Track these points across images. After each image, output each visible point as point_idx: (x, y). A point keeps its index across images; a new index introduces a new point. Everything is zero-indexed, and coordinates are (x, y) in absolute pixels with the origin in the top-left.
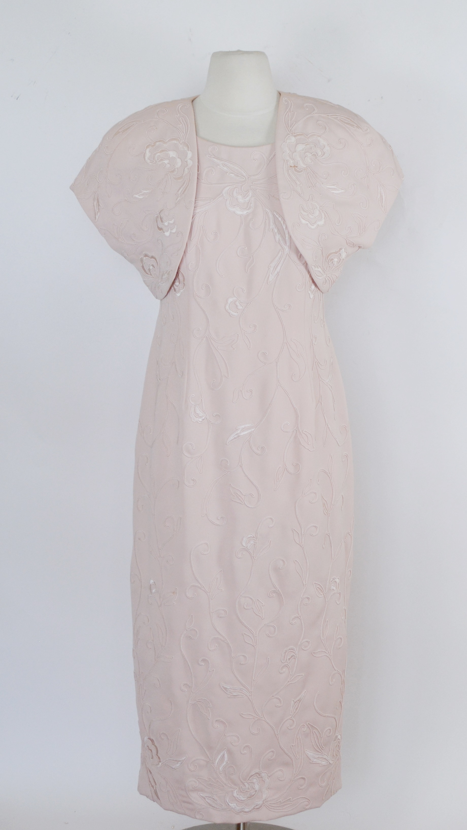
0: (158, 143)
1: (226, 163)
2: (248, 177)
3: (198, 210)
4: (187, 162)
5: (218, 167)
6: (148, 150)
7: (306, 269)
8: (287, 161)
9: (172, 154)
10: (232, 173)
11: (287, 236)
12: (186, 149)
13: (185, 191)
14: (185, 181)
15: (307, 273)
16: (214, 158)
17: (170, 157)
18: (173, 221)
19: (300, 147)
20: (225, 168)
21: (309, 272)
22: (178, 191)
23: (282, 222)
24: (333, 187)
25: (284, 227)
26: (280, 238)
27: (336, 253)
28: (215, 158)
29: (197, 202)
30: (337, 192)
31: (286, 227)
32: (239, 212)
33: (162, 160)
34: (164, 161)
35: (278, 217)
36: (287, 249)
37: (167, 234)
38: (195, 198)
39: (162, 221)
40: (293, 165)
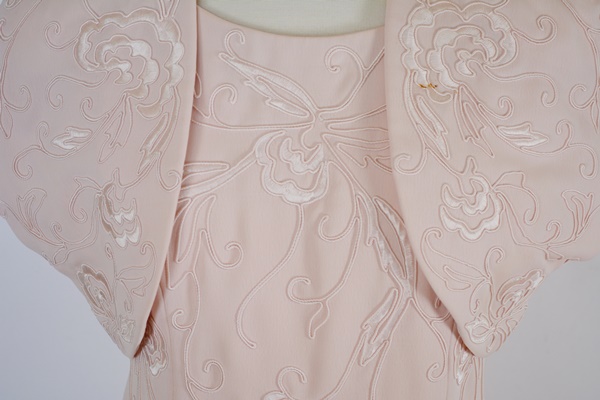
0: (107, 21)
1: (265, 75)
2: (318, 112)
3: (192, 191)
4: (170, 69)
5: (245, 83)
6: (86, 35)
7: (452, 330)
8: (411, 71)
9: (139, 48)
10: (278, 101)
11: (408, 257)
12: (170, 36)
13: (162, 143)
14: (164, 118)
15: (454, 337)
16: (235, 61)
17: (134, 55)
18: (132, 214)
19: (445, 37)
20: (262, 88)
21: (457, 335)
22: (147, 142)
23: (397, 227)
24: (520, 133)
25: (402, 238)
26: (391, 262)
27: (522, 282)
28: (239, 62)
29: (190, 171)
30: (530, 144)
31: (407, 238)
32: (293, 196)
33: (115, 62)
34: (120, 66)
35: (387, 212)
36: (406, 288)
37: (122, 241)
38: (186, 162)
39: (110, 212)
40: (426, 84)
